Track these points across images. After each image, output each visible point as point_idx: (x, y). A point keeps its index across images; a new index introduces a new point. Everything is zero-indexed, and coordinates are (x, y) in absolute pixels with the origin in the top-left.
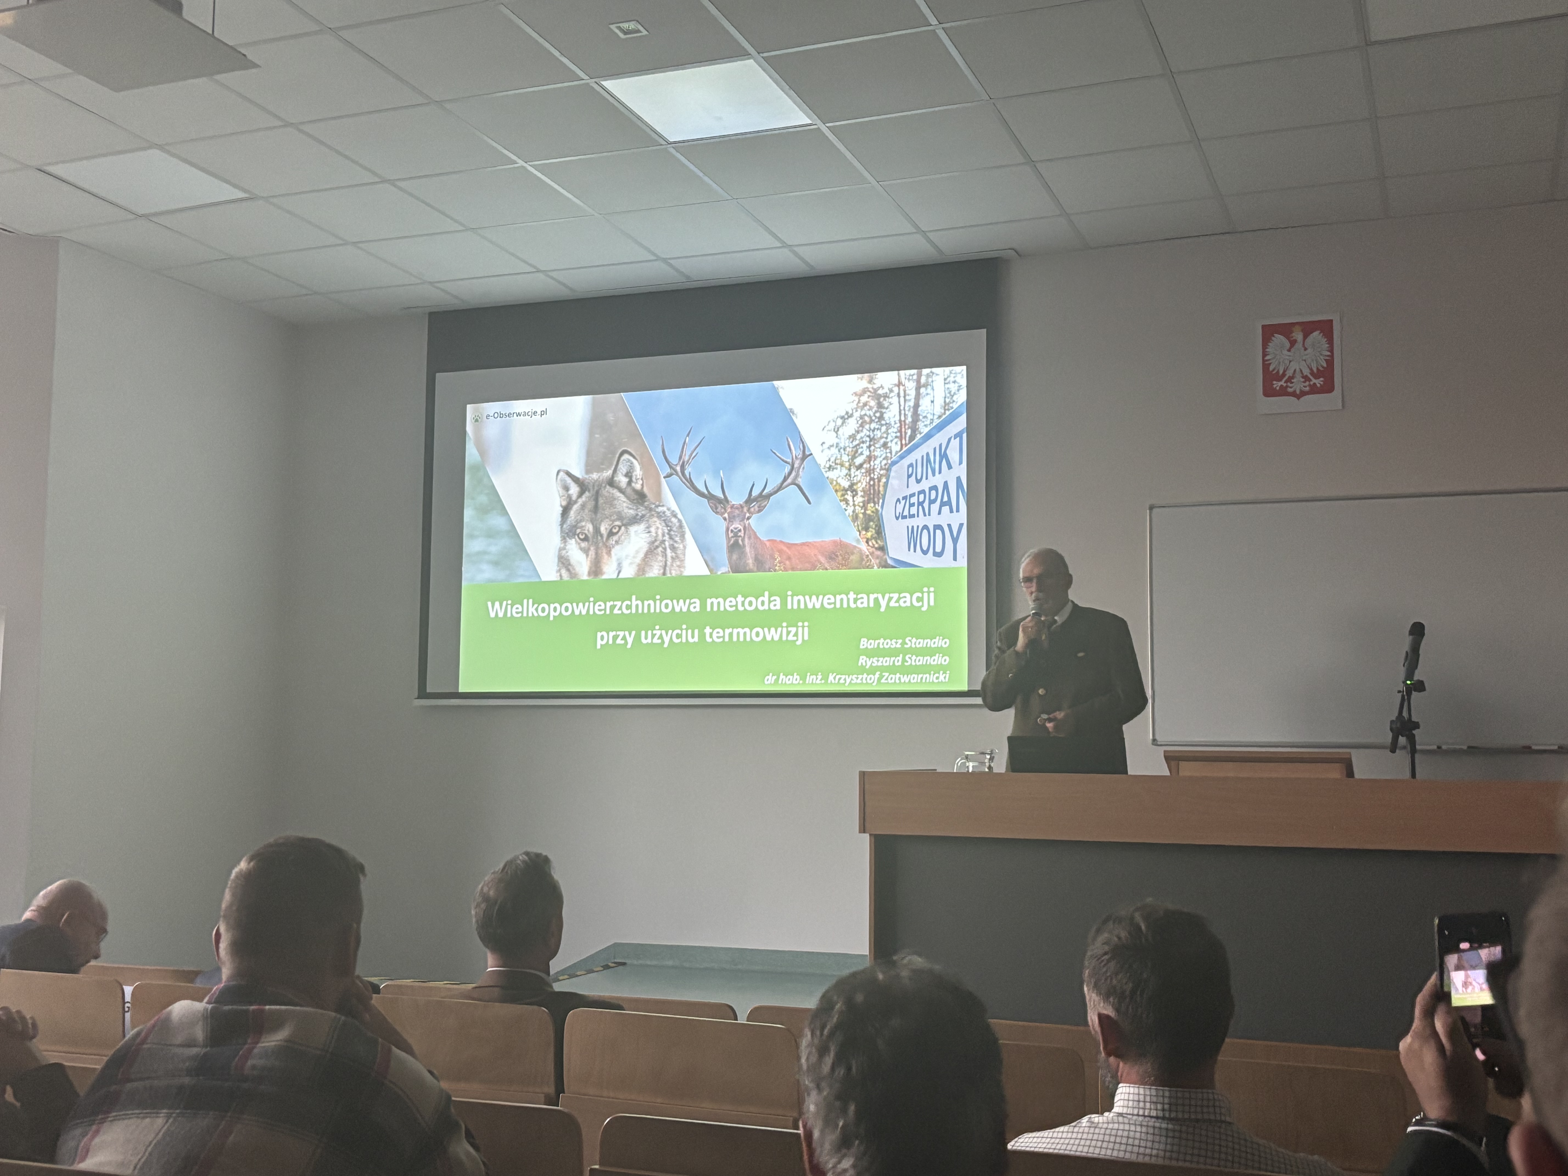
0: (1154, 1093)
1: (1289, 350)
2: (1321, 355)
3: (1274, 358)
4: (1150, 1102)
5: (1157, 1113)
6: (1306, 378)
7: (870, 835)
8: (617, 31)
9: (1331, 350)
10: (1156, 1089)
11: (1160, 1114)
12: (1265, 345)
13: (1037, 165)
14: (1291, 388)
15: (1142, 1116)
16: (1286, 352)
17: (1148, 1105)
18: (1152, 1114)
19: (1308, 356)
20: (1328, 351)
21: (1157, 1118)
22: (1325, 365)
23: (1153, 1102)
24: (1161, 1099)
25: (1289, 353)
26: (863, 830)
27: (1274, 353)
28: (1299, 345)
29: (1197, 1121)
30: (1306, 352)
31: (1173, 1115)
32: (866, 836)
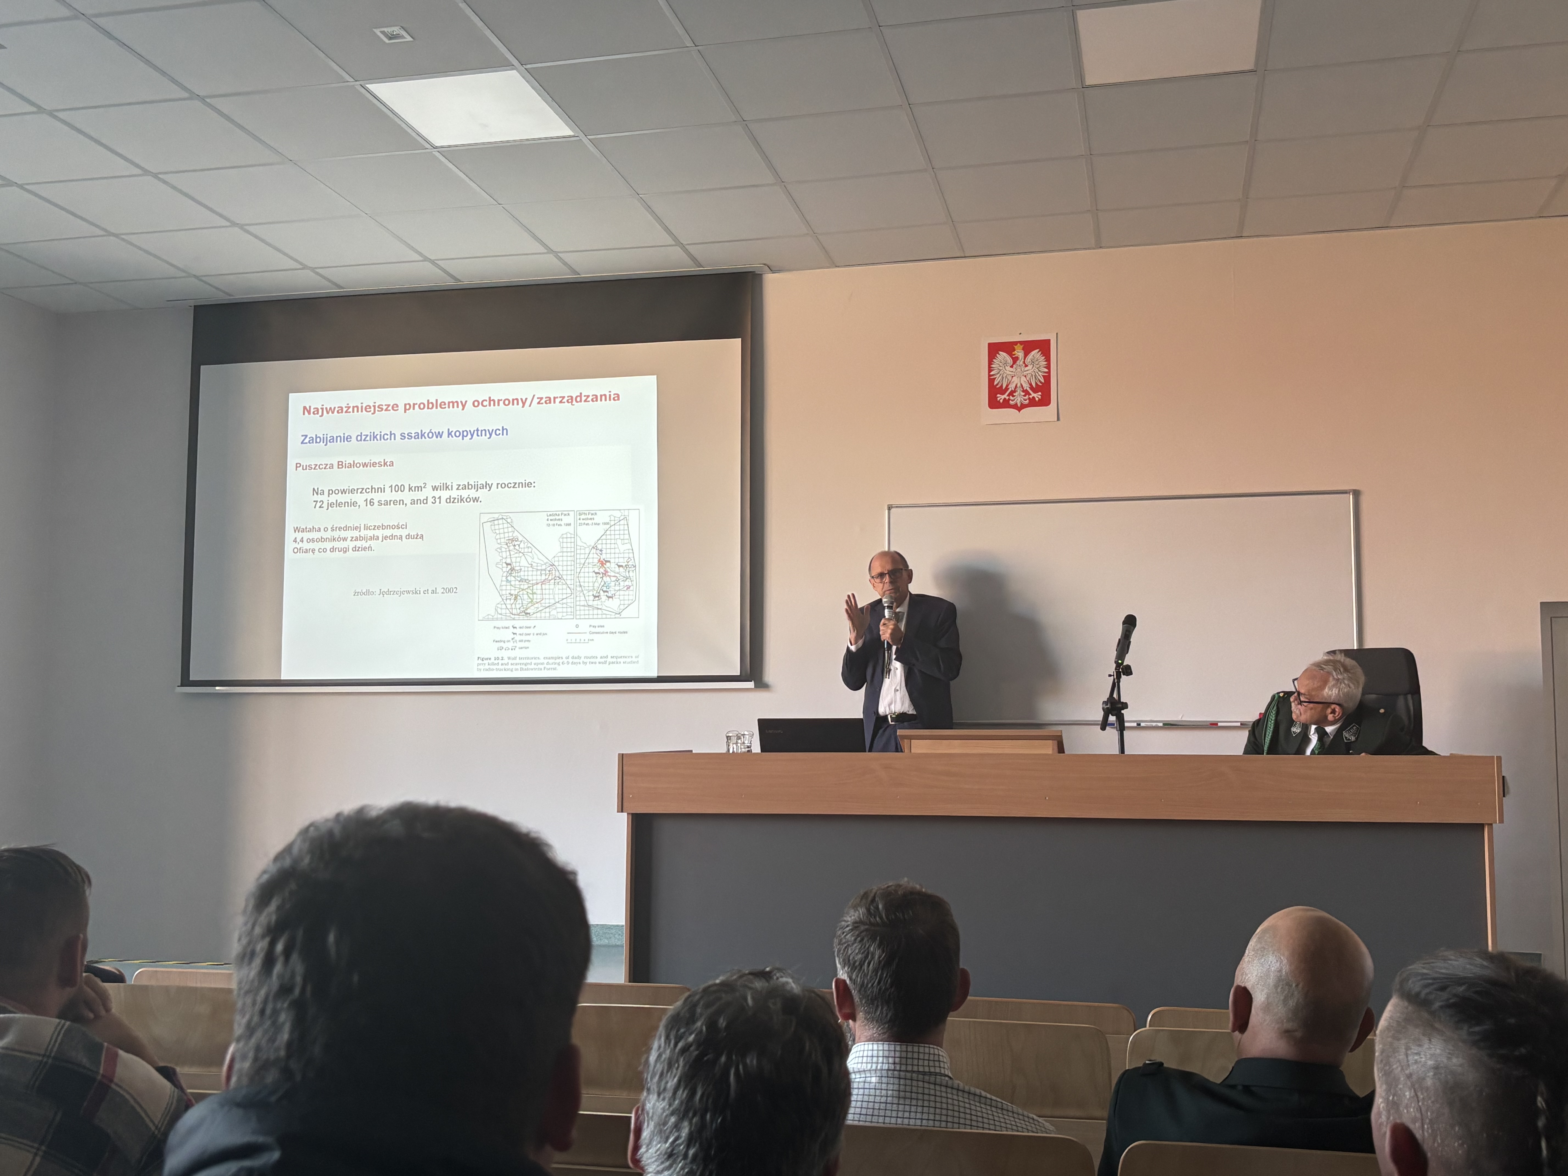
7: (628, 814)
8: (382, 36)
12: (990, 362)
13: (787, 186)
26: (621, 809)
30: (1027, 369)
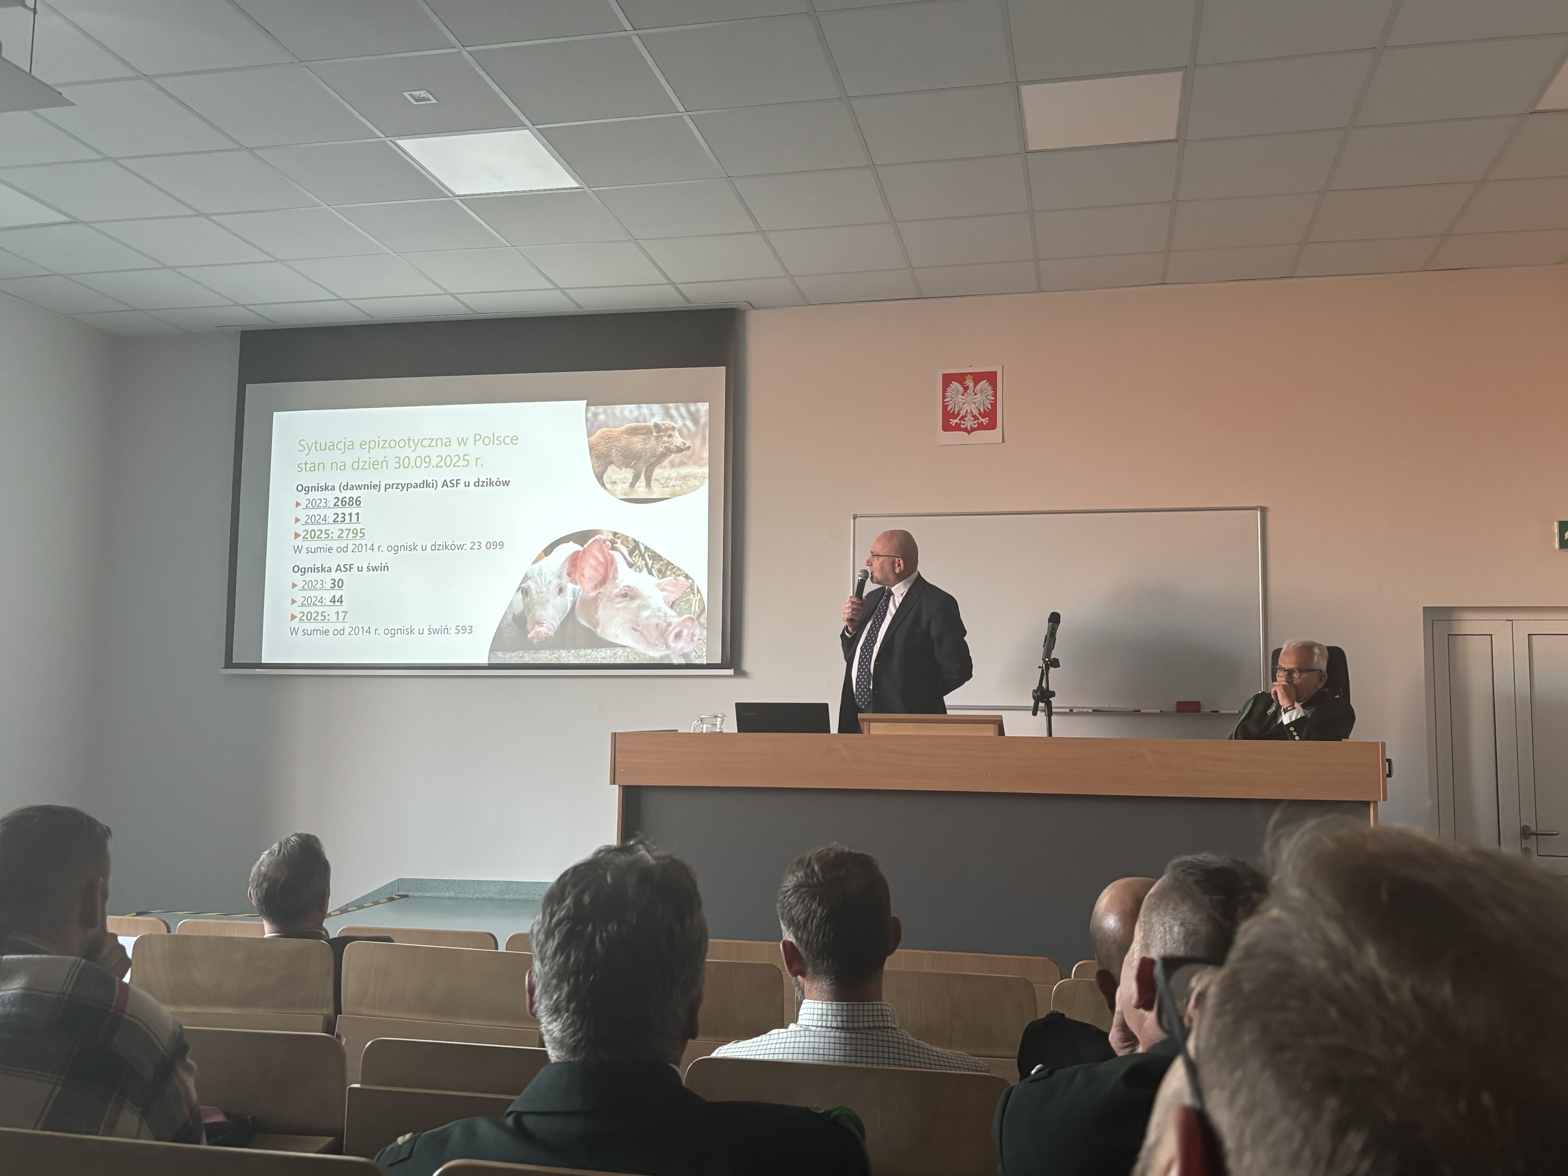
0: (835, 1007)
1: (963, 395)
2: (987, 399)
3: (951, 400)
4: (832, 1015)
5: (837, 1025)
6: (976, 418)
7: (619, 786)
8: (410, 98)
9: (995, 395)
10: (835, 1004)
11: (840, 1025)
12: (944, 391)
13: (767, 235)
14: (963, 425)
15: (824, 1027)
16: (960, 396)
17: (830, 1018)
18: (833, 1026)
19: (976, 400)
20: (993, 396)
21: (837, 1028)
22: (990, 408)
23: (834, 1015)
24: (840, 1013)
25: (963, 397)
26: (613, 782)
27: (951, 397)
28: (970, 391)
29: (869, 1028)
30: (976, 397)
31: (850, 1025)
32: (617, 786)
